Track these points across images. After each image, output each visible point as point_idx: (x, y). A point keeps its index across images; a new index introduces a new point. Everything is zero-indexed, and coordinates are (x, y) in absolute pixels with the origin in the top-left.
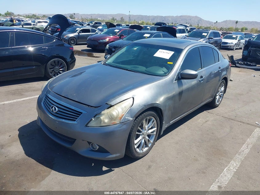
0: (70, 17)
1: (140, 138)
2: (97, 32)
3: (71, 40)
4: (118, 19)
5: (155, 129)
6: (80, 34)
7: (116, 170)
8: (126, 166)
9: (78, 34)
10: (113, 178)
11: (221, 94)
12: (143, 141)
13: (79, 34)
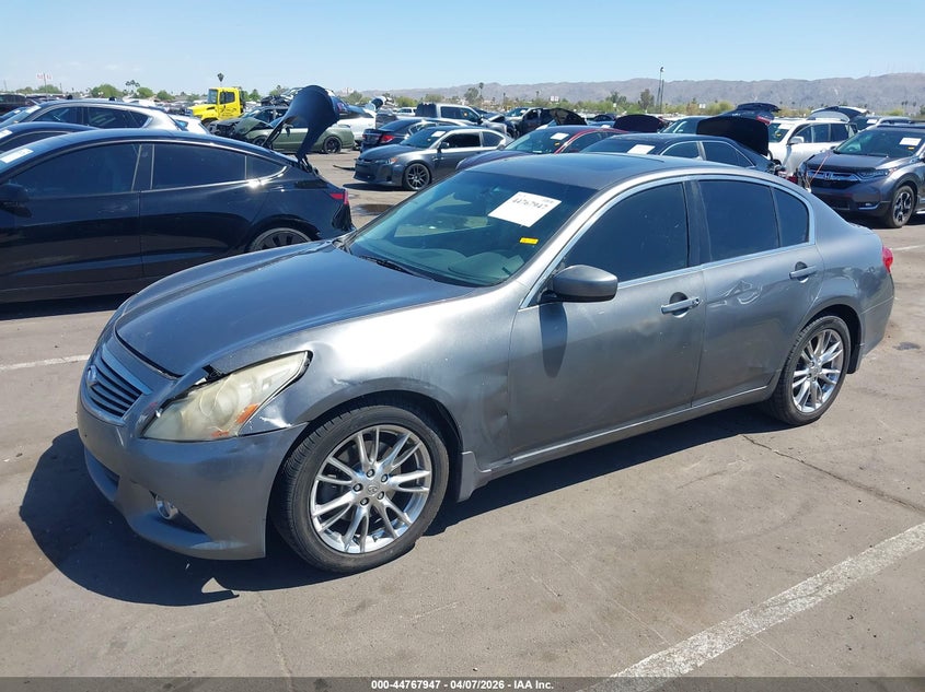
0: (466, 95)
1: (348, 498)
2: (503, 142)
3: (412, 172)
4: (633, 97)
5: (426, 473)
6: (443, 151)
7: (245, 597)
8: (285, 590)
9: (435, 151)
10: (213, 622)
11: (825, 371)
12: (364, 511)
13: (439, 150)
